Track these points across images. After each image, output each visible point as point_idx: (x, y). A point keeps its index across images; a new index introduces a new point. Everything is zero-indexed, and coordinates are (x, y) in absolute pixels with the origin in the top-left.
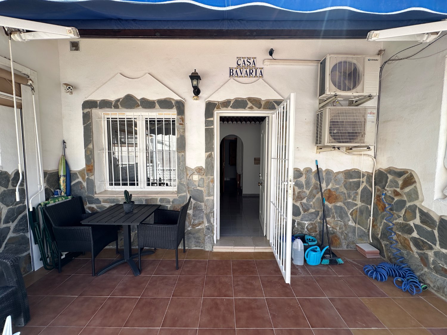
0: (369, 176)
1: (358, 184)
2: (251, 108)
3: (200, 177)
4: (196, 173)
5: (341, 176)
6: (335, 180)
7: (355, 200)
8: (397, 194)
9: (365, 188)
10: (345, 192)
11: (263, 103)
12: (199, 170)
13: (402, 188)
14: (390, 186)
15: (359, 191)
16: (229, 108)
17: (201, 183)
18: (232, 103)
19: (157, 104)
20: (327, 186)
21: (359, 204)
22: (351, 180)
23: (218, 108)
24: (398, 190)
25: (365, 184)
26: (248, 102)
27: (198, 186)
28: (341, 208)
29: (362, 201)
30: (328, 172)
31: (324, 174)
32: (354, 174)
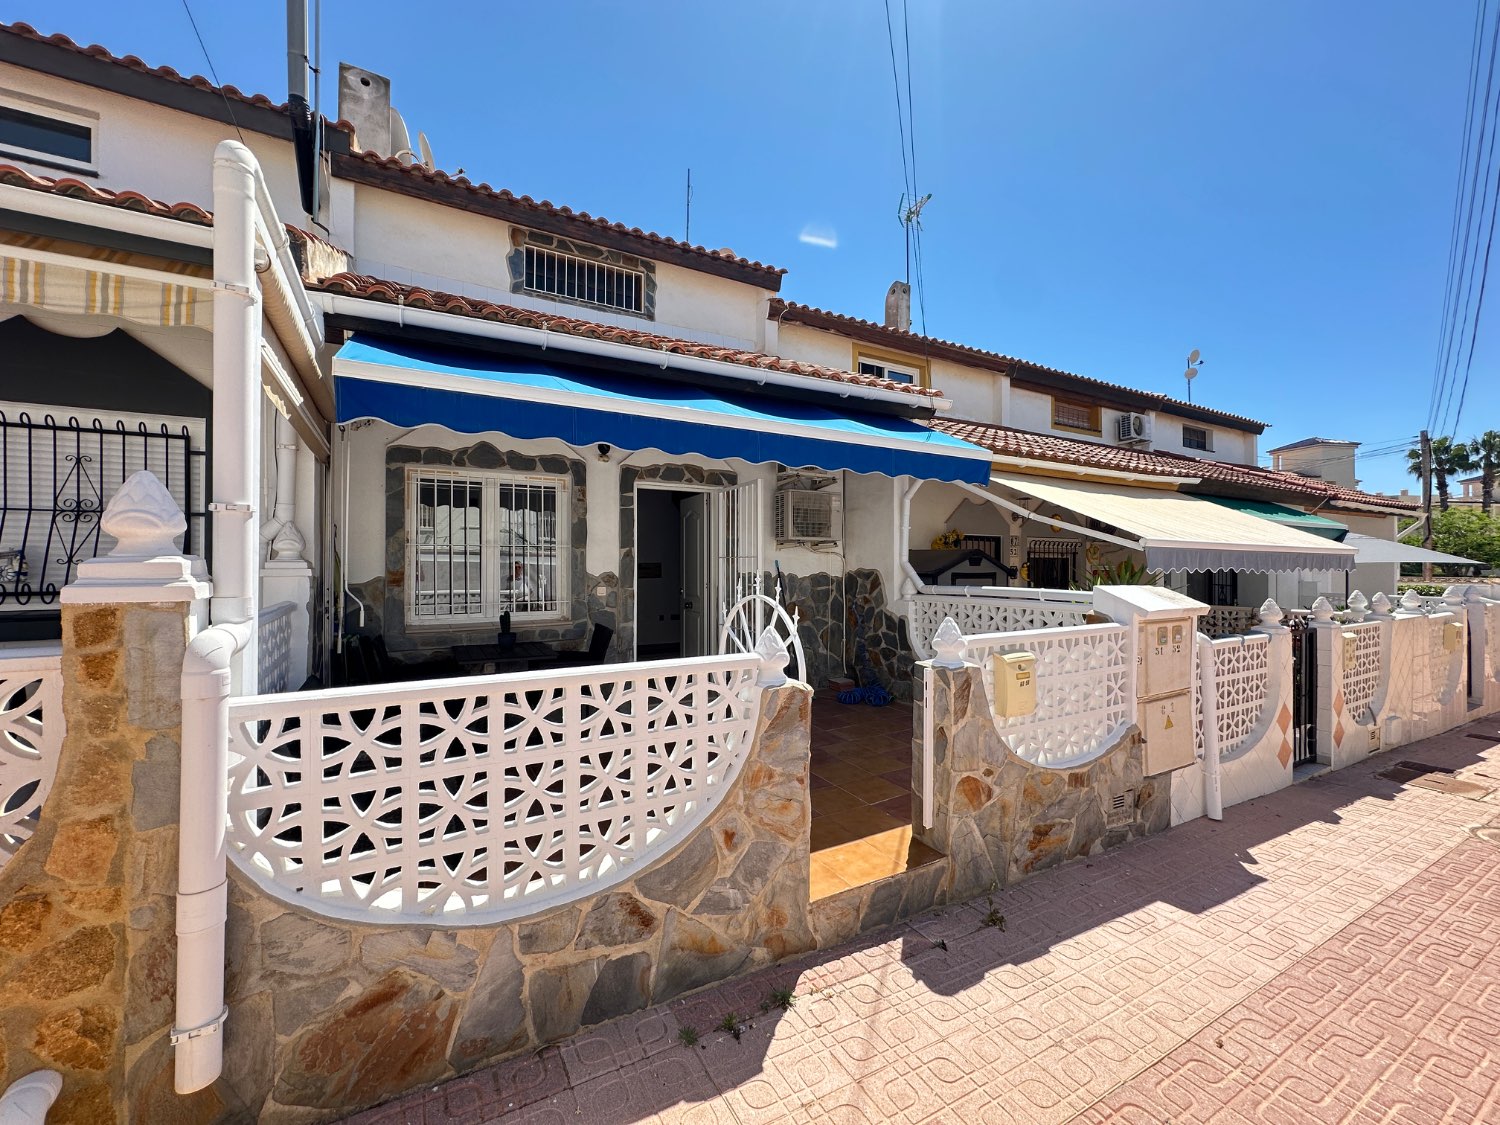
0: (839, 581)
1: (827, 593)
2: (689, 481)
3: (610, 590)
4: (603, 583)
5: (807, 583)
6: (801, 589)
7: (825, 617)
8: (866, 601)
9: (835, 599)
10: (813, 605)
11: (705, 475)
12: (608, 578)
13: (870, 593)
14: (860, 593)
15: (829, 603)
16: (658, 479)
17: (612, 600)
18: (661, 471)
19: (538, 463)
20: (791, 598)
21: (830, 622)
22: (819, 589)
23: (641, 478)
24: (867, 595)
25: (834, 593)
26: (686, 472)
27: (607, 605)
28: (808, 627)
29: (833, 618)
30: (792, 577)
31: (787, 581)
32: (820, 579)
